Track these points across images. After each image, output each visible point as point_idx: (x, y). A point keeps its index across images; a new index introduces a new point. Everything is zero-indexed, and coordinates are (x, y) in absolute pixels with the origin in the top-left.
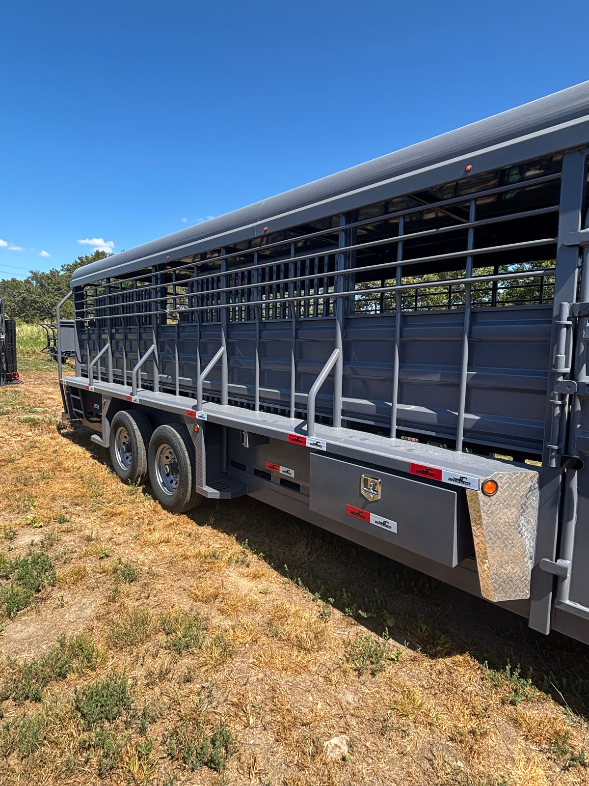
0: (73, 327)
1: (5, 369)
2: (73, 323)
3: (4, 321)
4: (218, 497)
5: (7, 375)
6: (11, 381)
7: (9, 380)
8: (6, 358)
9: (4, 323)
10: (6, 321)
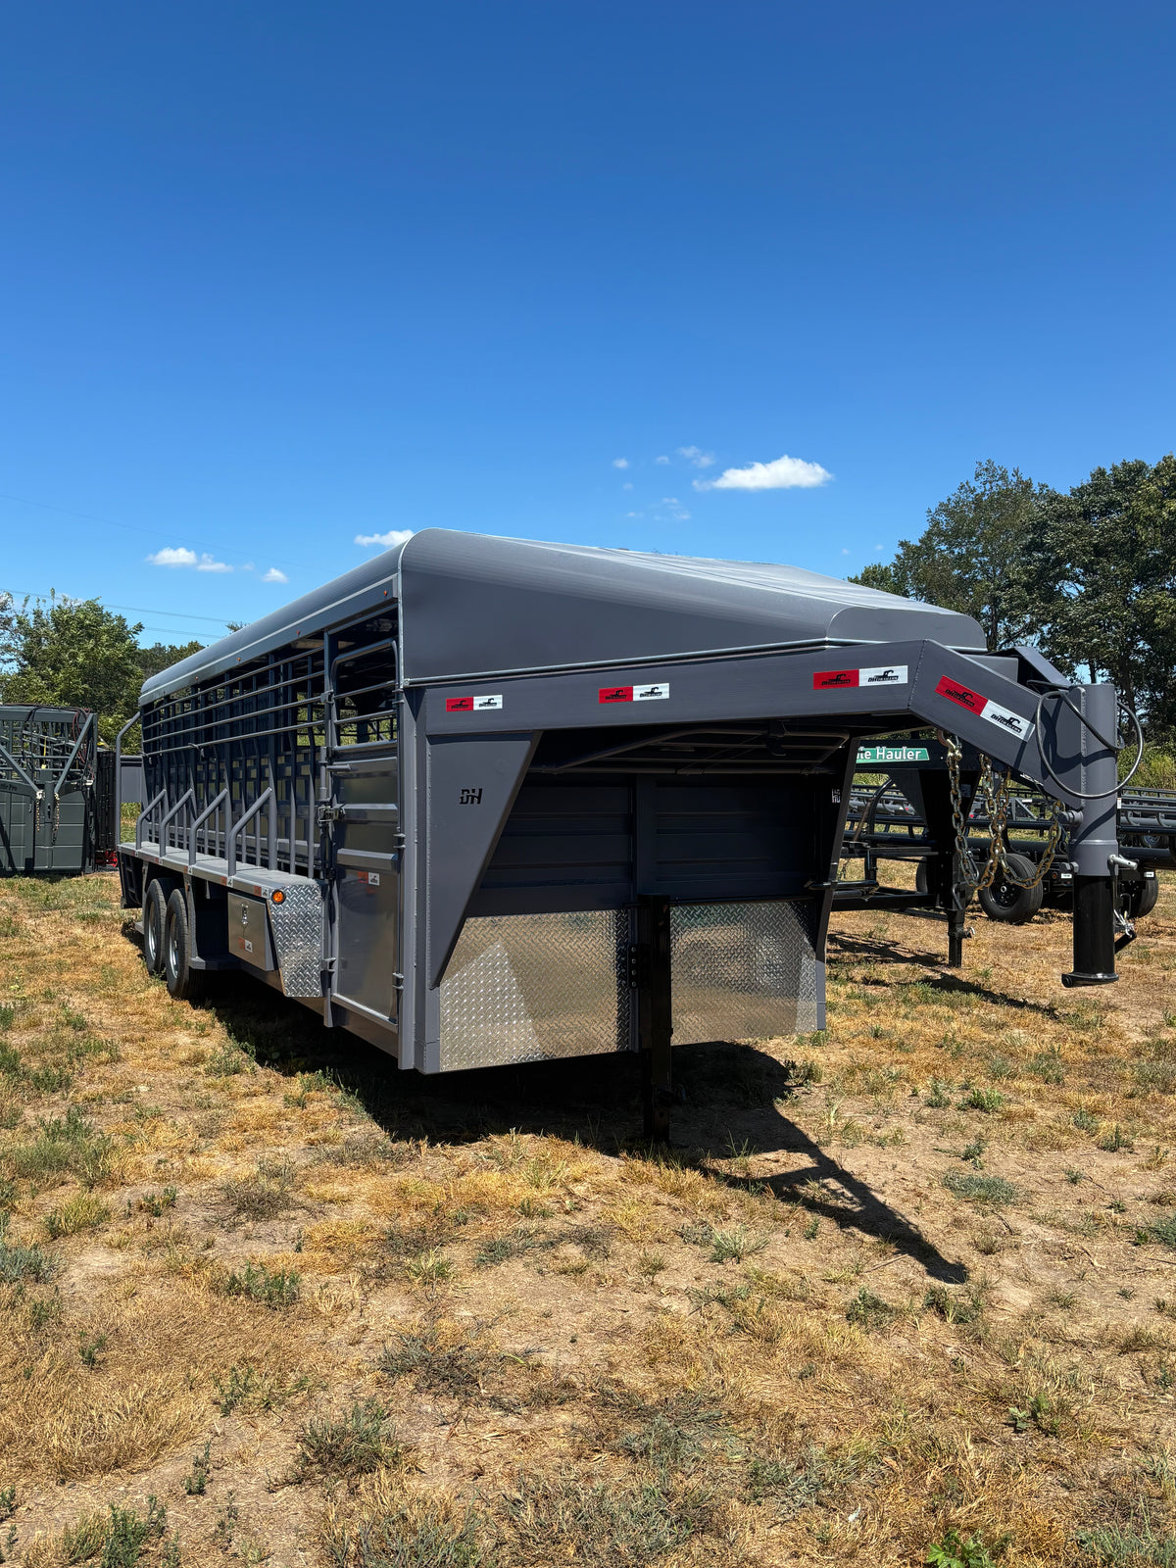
0: (139, 765)
1: (94, 843)
2: (140, 760)
3: (95, 754)
4: (203, 967)
5: (97, 854)
6: (103, 864)
7: (100, 864)
8: (96, 821)
9: (95, 758)
10: (98, 753)
